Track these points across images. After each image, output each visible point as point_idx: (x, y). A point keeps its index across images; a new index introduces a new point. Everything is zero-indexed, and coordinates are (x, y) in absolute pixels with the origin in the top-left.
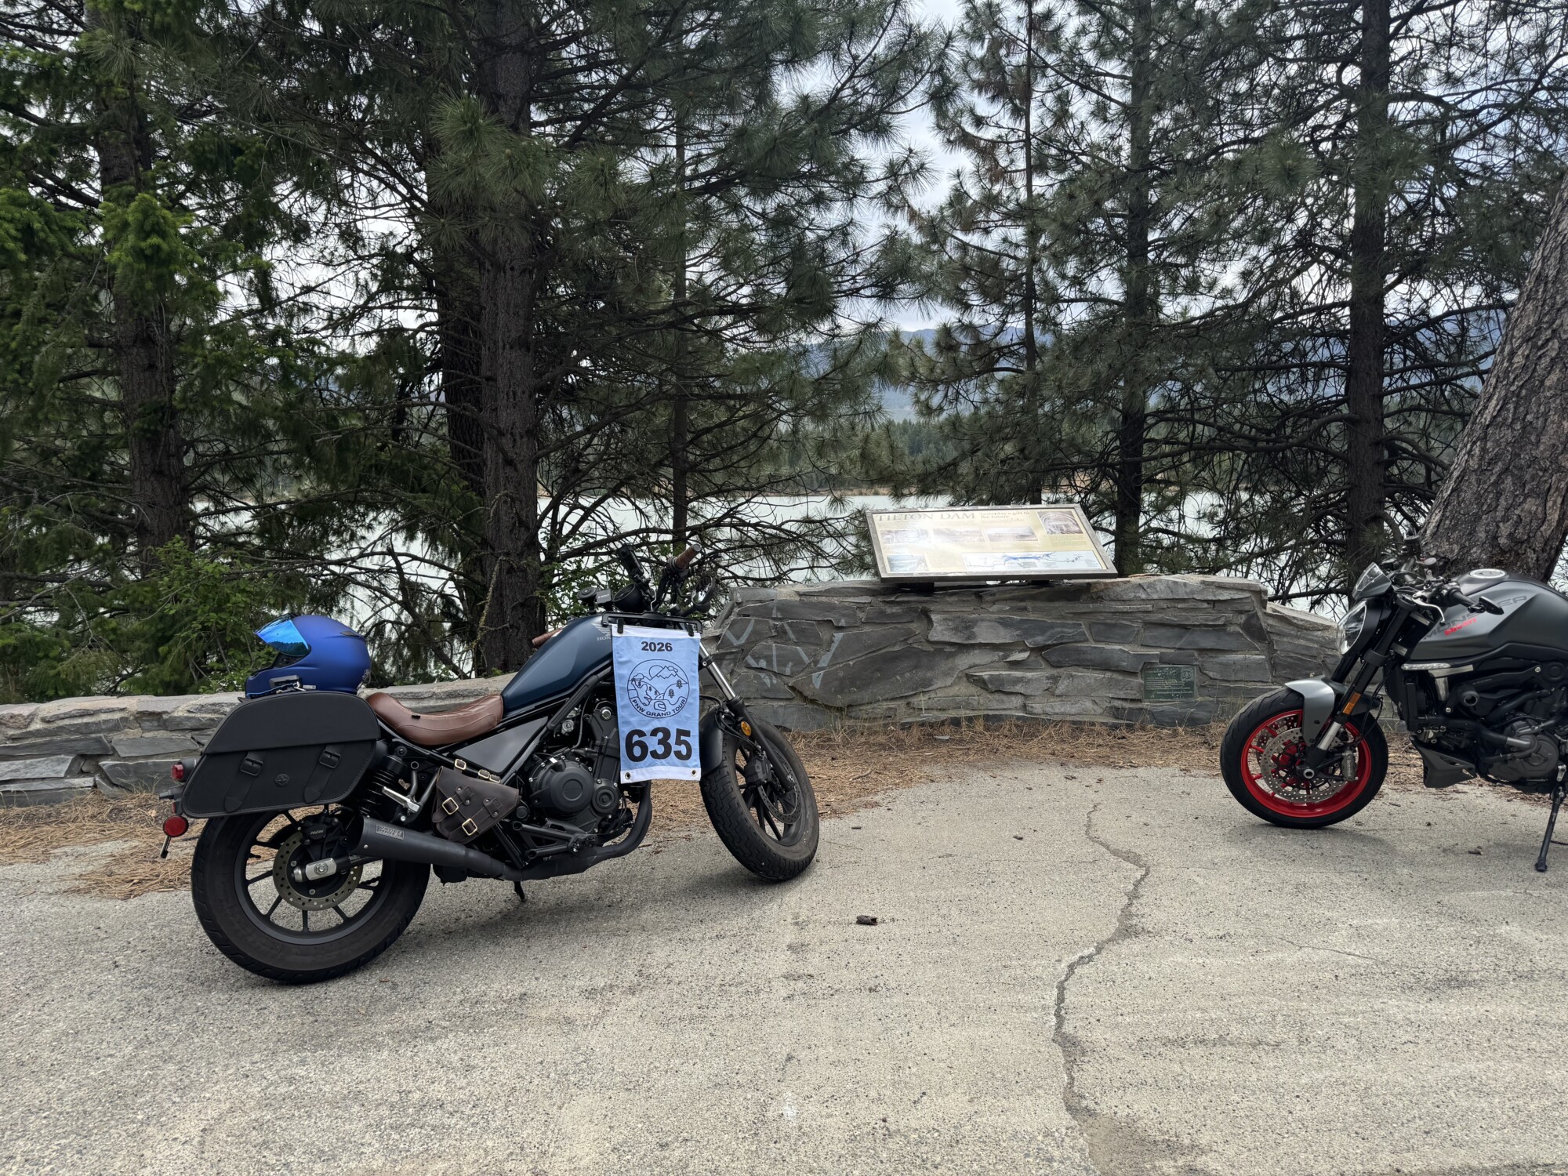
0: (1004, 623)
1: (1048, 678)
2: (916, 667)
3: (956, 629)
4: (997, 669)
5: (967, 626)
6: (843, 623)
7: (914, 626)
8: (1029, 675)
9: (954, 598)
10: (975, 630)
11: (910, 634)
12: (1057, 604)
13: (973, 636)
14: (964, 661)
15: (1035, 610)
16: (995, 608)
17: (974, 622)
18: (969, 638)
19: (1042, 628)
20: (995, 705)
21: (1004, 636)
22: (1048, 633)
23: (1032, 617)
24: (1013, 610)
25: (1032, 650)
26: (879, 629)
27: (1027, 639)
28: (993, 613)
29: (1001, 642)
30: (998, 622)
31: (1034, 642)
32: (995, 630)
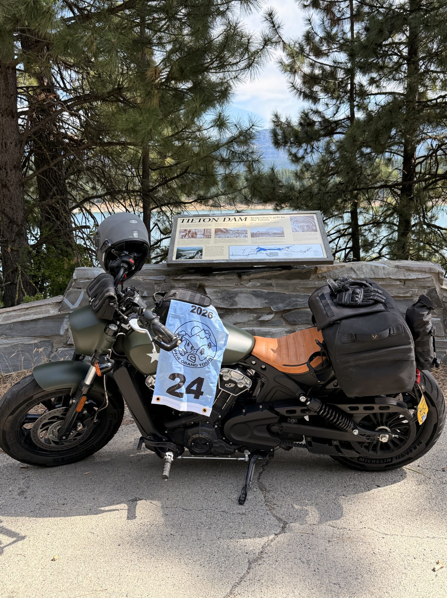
0: (256, 295)
1: (287, 332)
3: (223, 299)
4: (253, 325)
5: (231, 297)
6: (145, 294)
8: (273, 330)
9: (222, 278)
10: (236, 299)
12: (294, 281)
13: (235, 303)
15: (278, 286)
16: (250, 284)
17: (236, 294)
18: (232, 305)
19: (282, 298)
21: (257, 303)
22: (287, 302)
23: (275, 290)
24: (263, 286)
25: (276, 313)
27: (272, 305)
28: (249, 288)
29: (255, 307)
30: (252, 294)
31: (277, 307)
32: (251, 299)
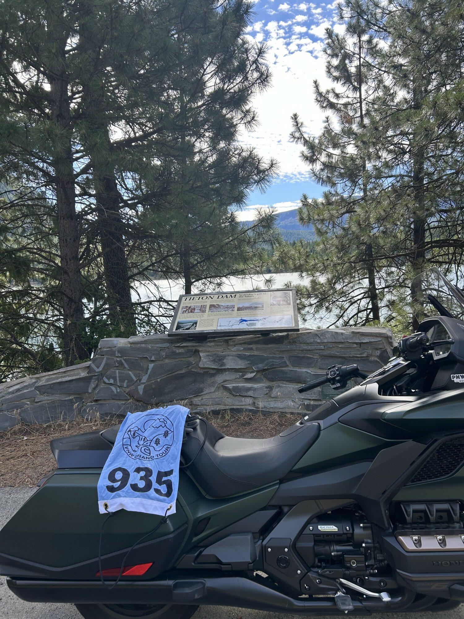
0: (241, 357)
1: (267, 387)
2: (194, 382)
3: (214, 361)
4: (239, 383)
5: (220, 359)
6: (153, 358)
7: (191, 359)
8: (256, 386)
9: (212, 344)
10: (225, 361)
11: (189, 364)
12: (270, 346)
13: (223, 364)
14: (220, 379)
15: (257, 349)
16: (235, 349)
17: (224, 357)
18: (221, 366)
19: (261, 359)
20: (237, 403)
21: (241, 364)
22: (265, 363)
23: (256, 353)
24: (245, 349)
25: (258, 372)
26: (173, 361)
27: (253, 365)
28: (234, 351)
29: (240, 367)
30: (237, 357)
31: (258, 367)
32: (236, 361)
